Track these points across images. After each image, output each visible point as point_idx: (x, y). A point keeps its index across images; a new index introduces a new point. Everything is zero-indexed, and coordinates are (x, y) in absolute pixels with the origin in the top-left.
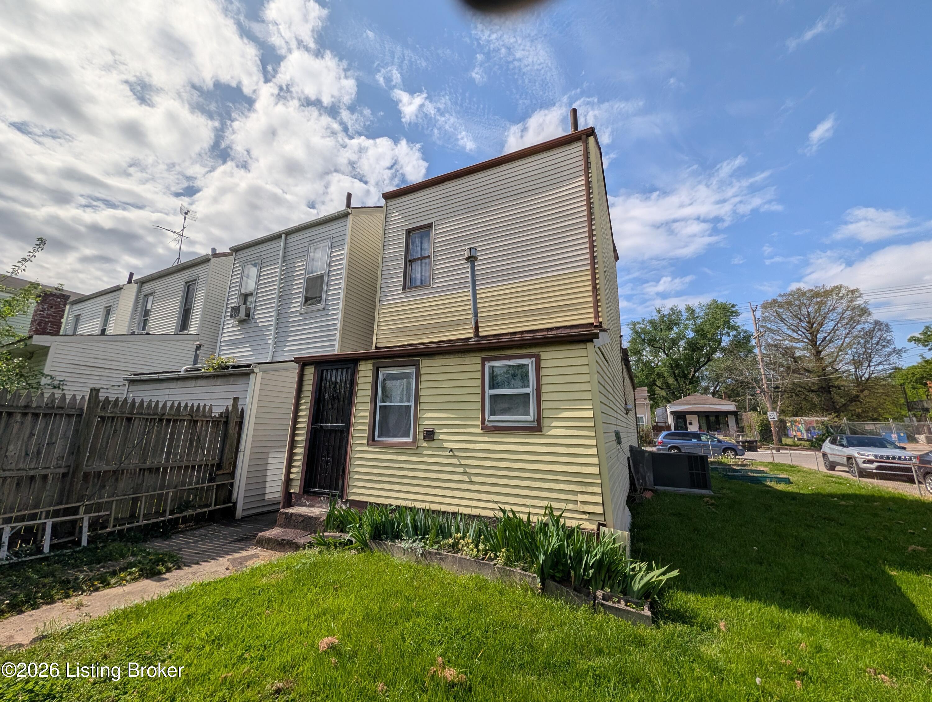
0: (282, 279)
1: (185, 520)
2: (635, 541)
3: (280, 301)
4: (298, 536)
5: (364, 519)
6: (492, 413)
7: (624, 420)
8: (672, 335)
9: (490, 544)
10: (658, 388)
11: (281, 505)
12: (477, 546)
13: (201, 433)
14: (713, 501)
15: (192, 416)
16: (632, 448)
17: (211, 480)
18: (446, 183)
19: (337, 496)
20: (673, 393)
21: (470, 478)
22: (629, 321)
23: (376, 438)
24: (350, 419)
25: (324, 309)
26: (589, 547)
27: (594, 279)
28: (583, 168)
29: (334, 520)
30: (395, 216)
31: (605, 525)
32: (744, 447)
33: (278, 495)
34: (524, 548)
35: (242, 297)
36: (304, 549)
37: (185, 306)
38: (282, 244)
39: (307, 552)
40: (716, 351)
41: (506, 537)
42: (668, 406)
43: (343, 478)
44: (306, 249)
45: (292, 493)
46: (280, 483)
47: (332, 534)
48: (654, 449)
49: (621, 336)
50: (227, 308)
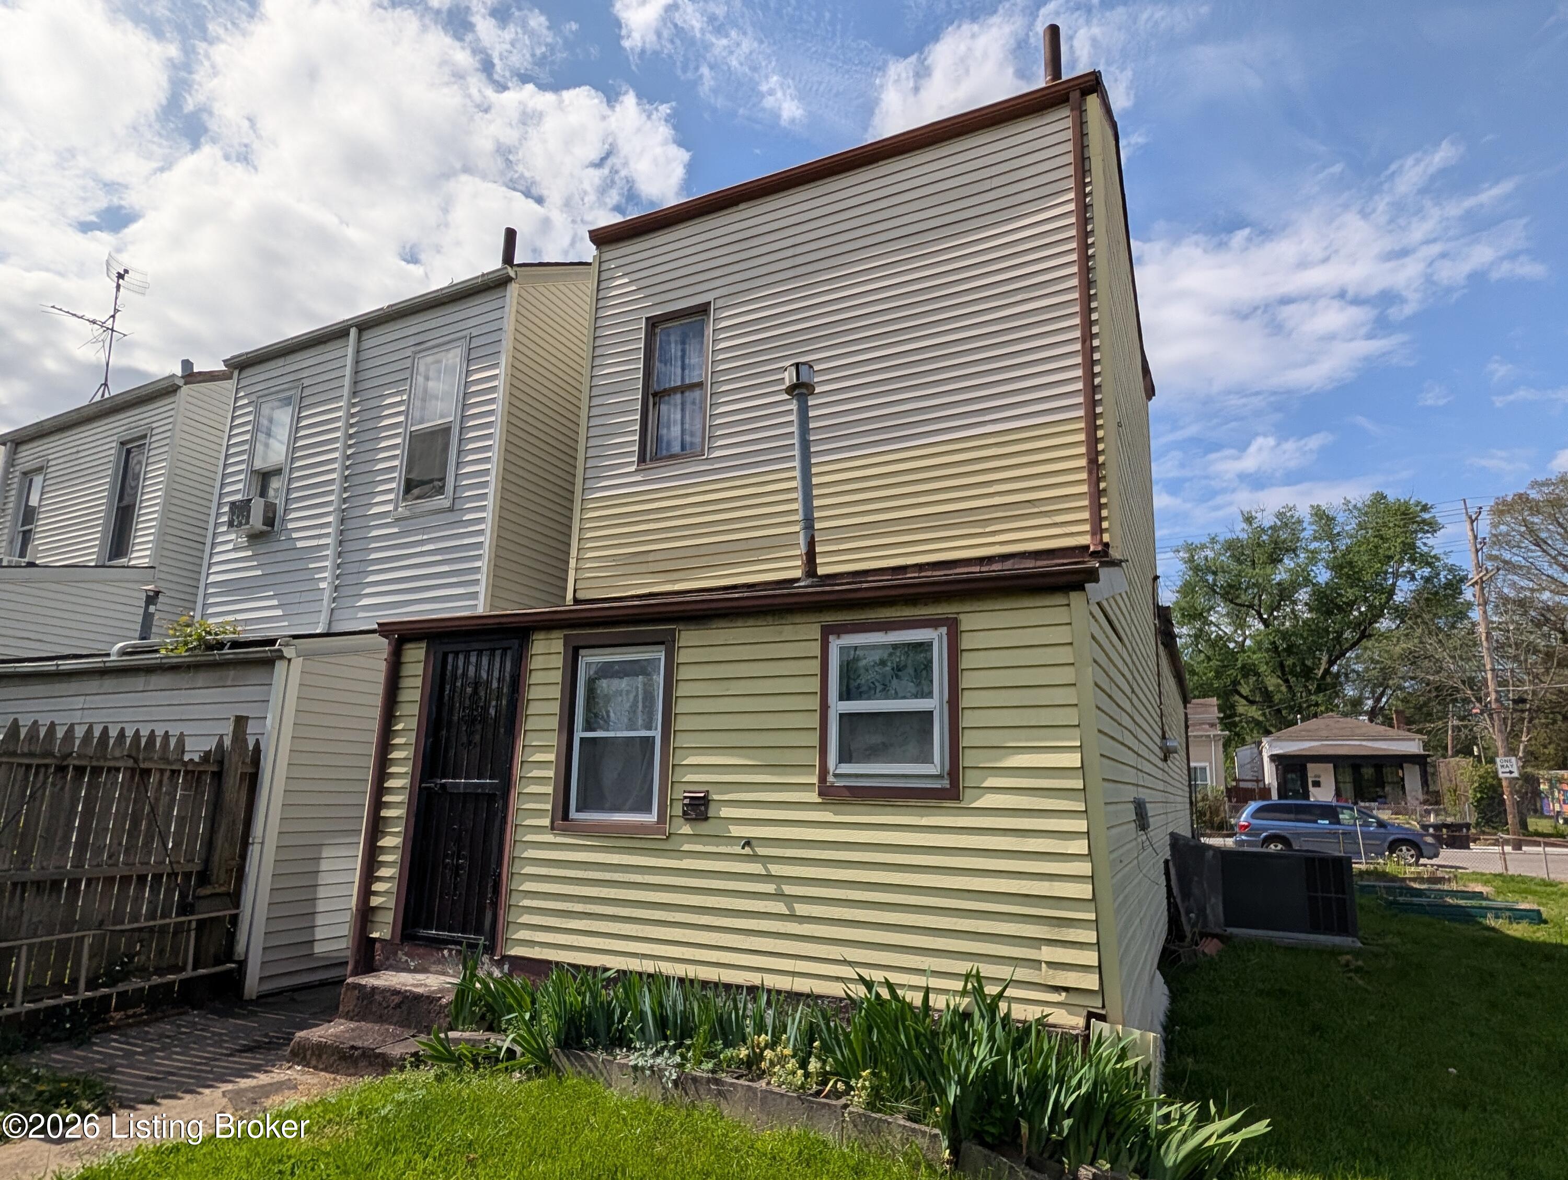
0: (351, 436)
1: (125, 1000)
2: (1175, 1053)
3: (345, 490)
4: (390, 1040)
5: (543, 1000)
6: (845, 756)
7: (1159, 774)
8: (1281, 575)
9: (835, 1060)
10: (1244, 702)
11: (350, 968)
12: (804, 1064)
13: (157, 799)
14: (1360, 963)
15: (136, 761)
16: (1175, 839)
17: (185, 908)
18: (742, 206)
19: (481, 948)
20: (1279, 711)
21: (791, 908)
22: (1181, 542)
23: (573, 814)
24: (511, 768)
25: (451, 509)
26: (1062, 1068)
27: (1093, 441)
28: (1071, 170)
29: (474, 1003)
30: (620, 285)
31: (1102, 1018)
32: (1438, 838)
33: (343, 944)
34: (913, 1069)
35: (255, 478)
36: (402, 1069)
37: (121, 499)
38: (350, 351)
39: (408, 1075)
40: (1381, 615)
41: (872, 1044)
42: (1265, 741)
43: (495, 905)
44: (408, 363)
45: (374, 940)
46: (347, 917)
47: (467, 1035)
48: (1229, 842)
49: (1156, 578)
50: (220, 505)
